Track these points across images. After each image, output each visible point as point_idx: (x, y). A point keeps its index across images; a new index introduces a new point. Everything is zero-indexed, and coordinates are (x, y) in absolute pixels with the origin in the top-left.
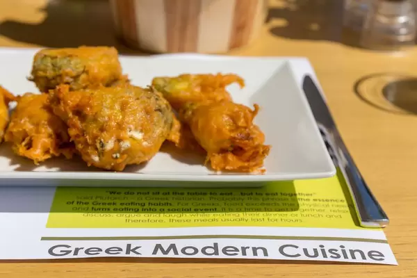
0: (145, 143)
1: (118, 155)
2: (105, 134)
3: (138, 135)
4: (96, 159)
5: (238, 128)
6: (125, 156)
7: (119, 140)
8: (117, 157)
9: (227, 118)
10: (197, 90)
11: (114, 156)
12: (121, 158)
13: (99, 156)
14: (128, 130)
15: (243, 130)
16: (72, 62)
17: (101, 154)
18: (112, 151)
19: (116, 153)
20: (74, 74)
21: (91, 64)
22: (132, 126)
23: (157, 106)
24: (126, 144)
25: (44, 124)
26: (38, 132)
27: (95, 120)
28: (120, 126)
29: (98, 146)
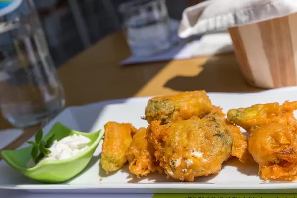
0: (205, 161)
1: (186, 170)
2: (175, 155)
3: (199, 155)
4: (171, 173)
5: (280, 145)
6: (191, 170)
7: (184, 159)
8: (185, 172)
9: (269, 138)
10: (264, 116)
11: (183, 170)
12: (188, 172)
13: (173, 171)
14: (191, 151)
15: (286, 146)
16: (167, 104)
17: (174, 170)
18: (181, 167)
19: (184, 168)
20: (167, 113)
21: (182, 104)
22: (193, 148)
23: (216, 132)
24: (190, 162)
25: (144, 150)
26: (140, 155)
27: (170, 145)
28: (185, 149)
29: (171, 164)
